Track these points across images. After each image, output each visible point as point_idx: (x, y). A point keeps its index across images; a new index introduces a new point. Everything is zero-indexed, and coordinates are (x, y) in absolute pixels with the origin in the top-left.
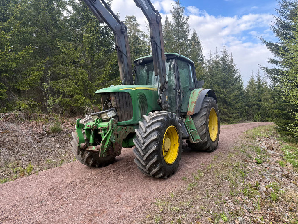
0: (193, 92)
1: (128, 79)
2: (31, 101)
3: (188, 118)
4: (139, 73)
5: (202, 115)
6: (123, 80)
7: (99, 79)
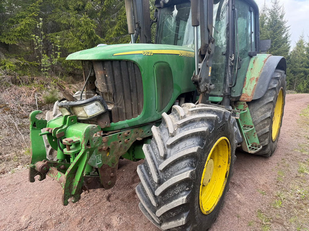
0: (254, 61)
1: (141, 32)
2: (20, 60)
3: (241, 107)
4: (163, 21)
5: (266, 102)
6: (133, 34)
7: (111, 32)
